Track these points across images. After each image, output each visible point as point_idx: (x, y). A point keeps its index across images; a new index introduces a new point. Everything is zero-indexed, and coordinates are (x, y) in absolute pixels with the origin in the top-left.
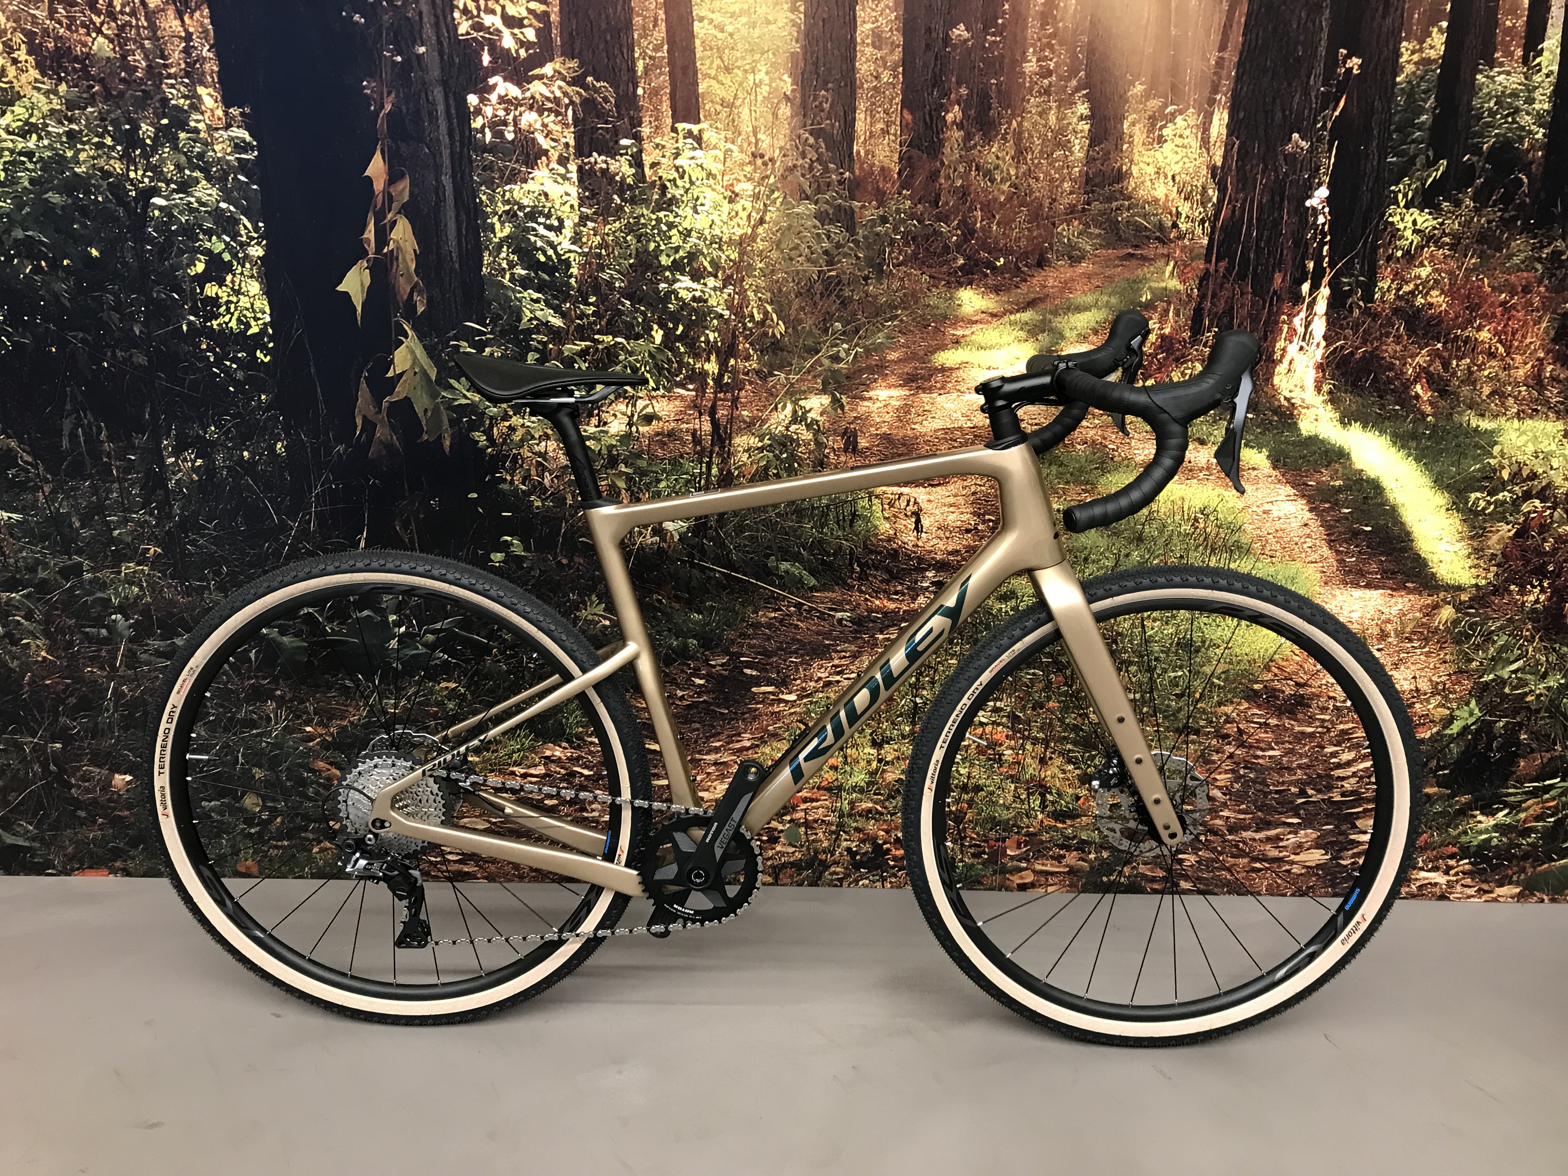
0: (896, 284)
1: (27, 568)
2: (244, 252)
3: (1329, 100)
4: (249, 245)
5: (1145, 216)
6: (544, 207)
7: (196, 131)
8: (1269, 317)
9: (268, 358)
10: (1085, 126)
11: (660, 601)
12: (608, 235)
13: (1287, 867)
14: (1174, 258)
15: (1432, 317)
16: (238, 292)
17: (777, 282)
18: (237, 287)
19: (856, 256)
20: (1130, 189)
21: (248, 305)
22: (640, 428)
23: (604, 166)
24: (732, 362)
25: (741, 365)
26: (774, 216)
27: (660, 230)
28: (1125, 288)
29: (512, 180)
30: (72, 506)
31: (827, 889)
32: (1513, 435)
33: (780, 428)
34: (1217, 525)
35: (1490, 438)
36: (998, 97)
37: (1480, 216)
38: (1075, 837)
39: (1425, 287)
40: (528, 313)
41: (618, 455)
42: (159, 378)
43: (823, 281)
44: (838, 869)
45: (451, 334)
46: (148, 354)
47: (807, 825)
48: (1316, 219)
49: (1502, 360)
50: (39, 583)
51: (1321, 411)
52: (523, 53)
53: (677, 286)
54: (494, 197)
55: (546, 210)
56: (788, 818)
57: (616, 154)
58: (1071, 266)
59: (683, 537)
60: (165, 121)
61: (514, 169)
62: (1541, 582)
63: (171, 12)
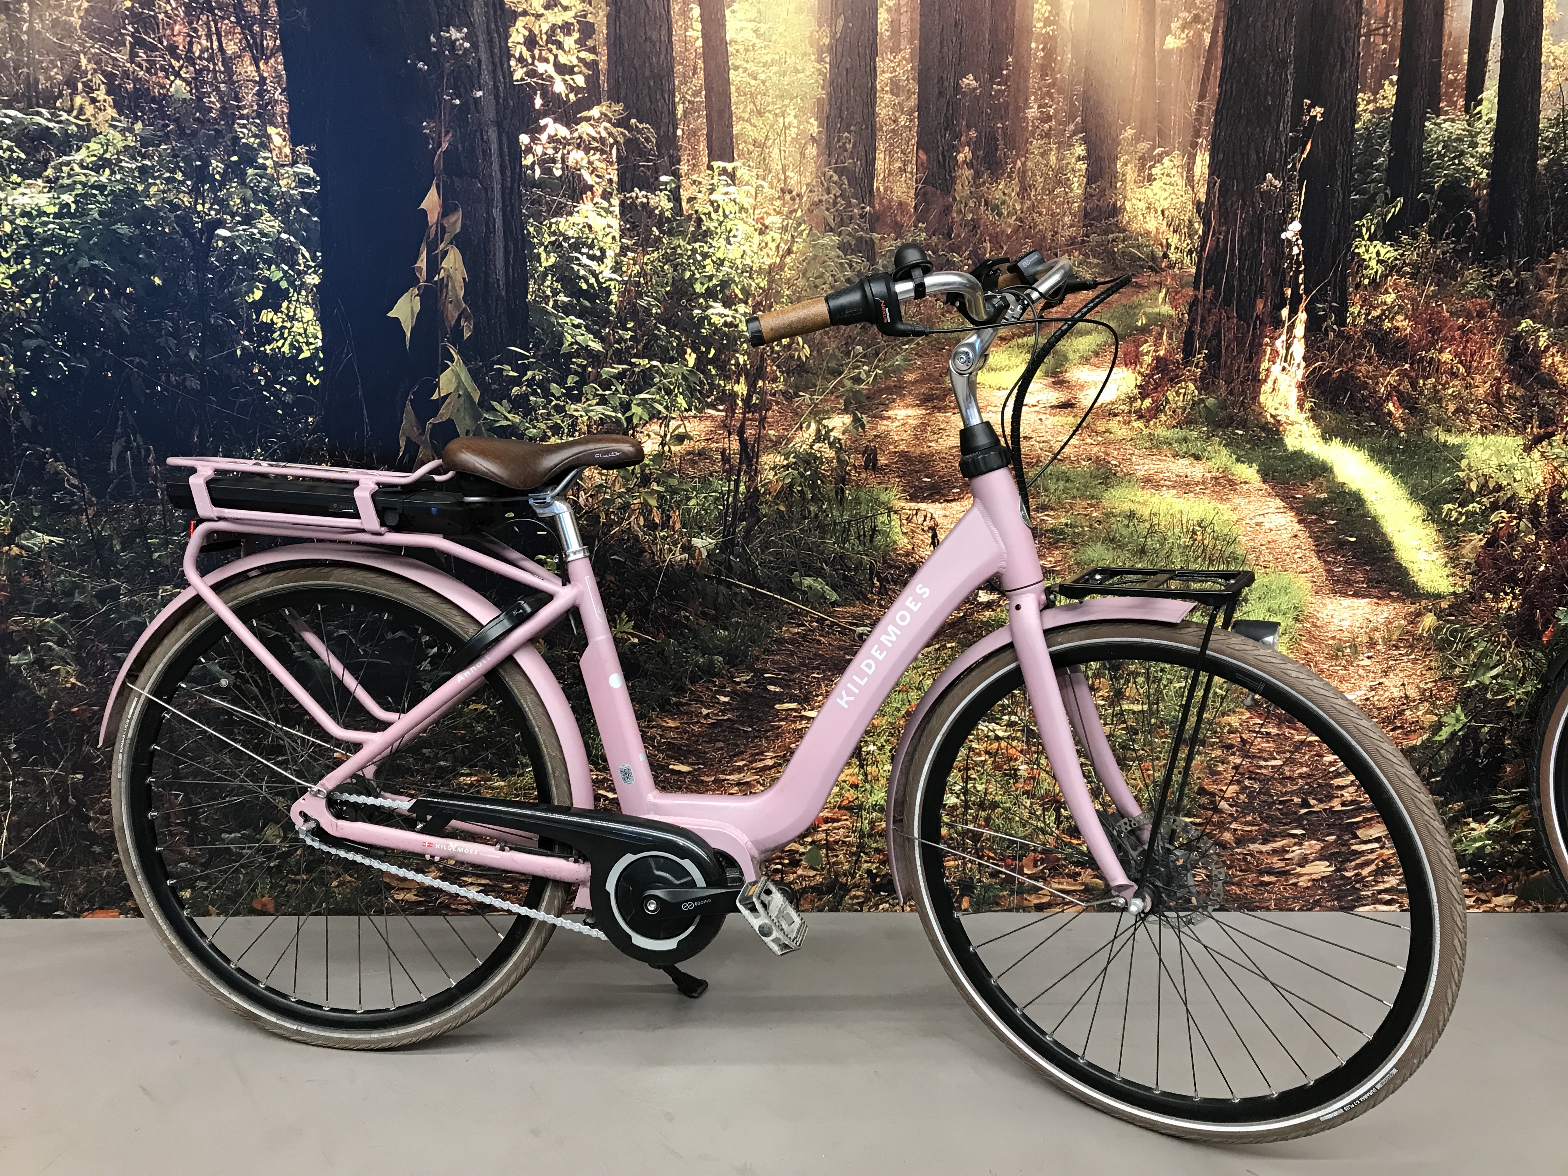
1: (63, 592)
2: (301, 280)
3: (1297, 145)
4: (306, 273)
5: (1138, 247)
6: (587, 238)
7: (264, 167)
8: (1253, 340)
9: (318, 381)
10: (1082, 166)
11: (687, 618)
12: (646, 264)
13: (1294, 881)
14: (1166, 286)
15: (1399, 340)
16: (292, 319)
18: (291, 314)
20: (1125, 222)
21: (302, 331)
22: (673, 448)
23: (645, 200)
24: (760, 383)
25: (768, 386)
26: (801, 246)
27: (695, 260)
28: (1122, 314)
29: (557, 214)
30: (115, 529)
31: (848, 914)
32: (1478, 450)
33: (804, 446)
34: (1213, 538)
35: (1458, 452)
36: (1004, 139)
37: (1436, 248)
39: (1390, 312)
40: (569, 337)
41: (651, 474)
42: (210, 401)
44: (859, 893)
45: (495, 358)
46: (201, 378)
47: (829, 846)
48: (1291, 250)
49: (1464, 379)
50: (74, 607)
51: (1304, 427)
52: (572, 97)
53: (709, 312)
54: (541, 229)
55: (590, 241)
56: (809, 839)
57: (656, 190)
59: (710, 554)
60: (235, 158)
61: (560, 203)
62: (1513, 589)
63: (247, 59)
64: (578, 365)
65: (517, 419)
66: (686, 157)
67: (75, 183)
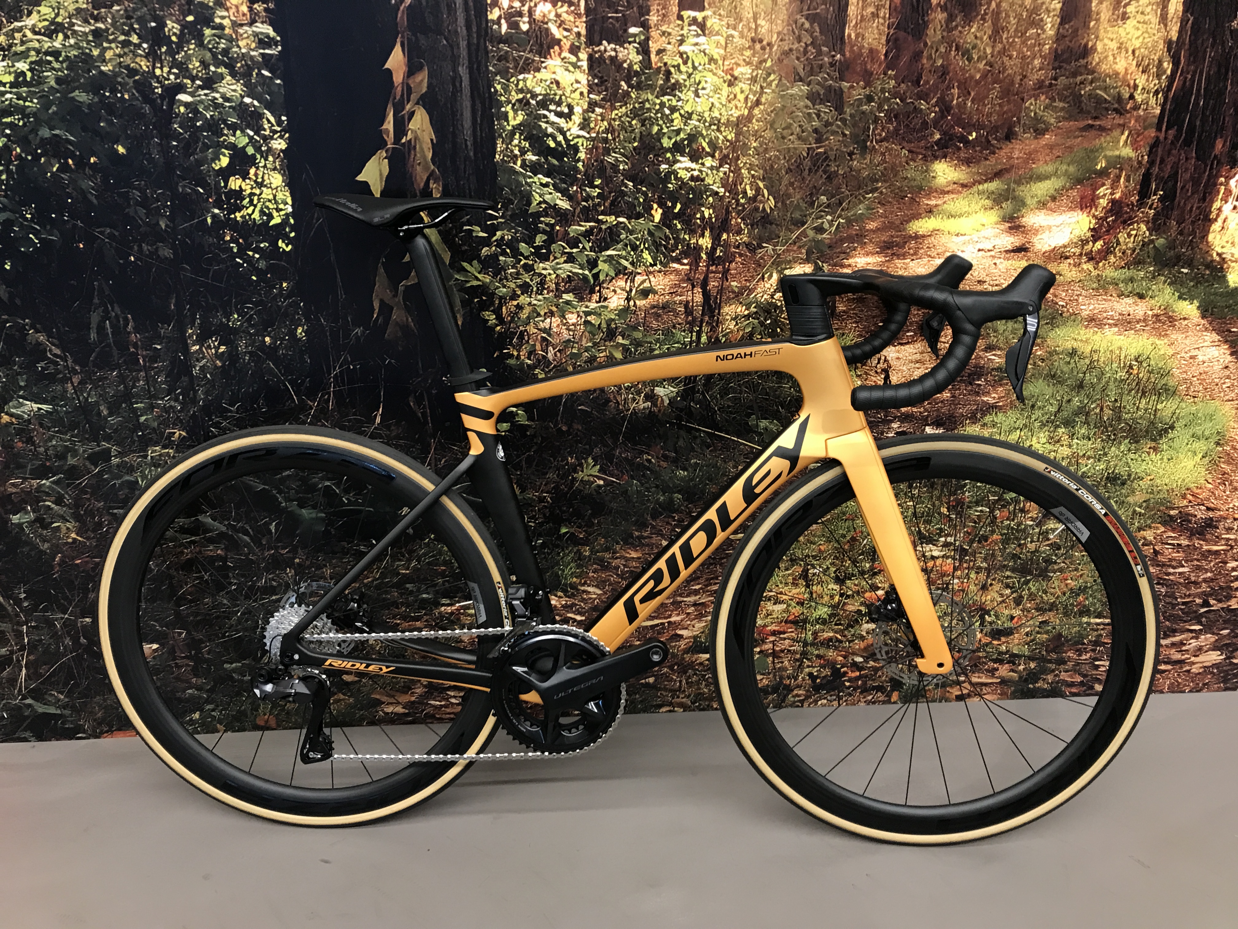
0: (878, 159)
1: (56, 456)
2: (267, 145)
4: (272, 138)
5: (1105, 89)
6: (555, 94)
7: (221, 27)
8: (1208, 180)
9: (290, 247)
10: (1057, 5)
11: (649, 461)
12: (614, 120)
13: (1188, 668)
14: (1129, 128)
16: (261, 185)
17: (770, 159)
18: (260, 180)
19: (843, 133)
20: (1094, 63)
21: (271, 197)
22: (638, 302)
23: (613, 54)
24: (725, 236)
25: (732, 239)
26: (769, 98)
27: (663, 114)
28: (1083, 158)
29: (525, 70)
30: (101, 395)
31: (790, 709)
33: (765, 296)
34: (1148, 371)
38: (1008, 651)
40: (537, 197)
42: (185, 269)
43: (812, 157)
44: (801, 692)
45: (465, 219)
46: (173, 247)
47: (775, 654)
50: (68, 469)
53: (677, 166)
54: (508, 86)
55: (557, 98)
57: (624, 42)
58: (1036, 138)
59: (672, 401)
60: (190, 18)
61: (527, 59)
64: (547, 225)
65: (488, 279)
66: (655, 7)
67: (28, 49)
